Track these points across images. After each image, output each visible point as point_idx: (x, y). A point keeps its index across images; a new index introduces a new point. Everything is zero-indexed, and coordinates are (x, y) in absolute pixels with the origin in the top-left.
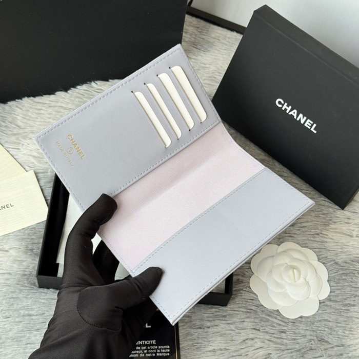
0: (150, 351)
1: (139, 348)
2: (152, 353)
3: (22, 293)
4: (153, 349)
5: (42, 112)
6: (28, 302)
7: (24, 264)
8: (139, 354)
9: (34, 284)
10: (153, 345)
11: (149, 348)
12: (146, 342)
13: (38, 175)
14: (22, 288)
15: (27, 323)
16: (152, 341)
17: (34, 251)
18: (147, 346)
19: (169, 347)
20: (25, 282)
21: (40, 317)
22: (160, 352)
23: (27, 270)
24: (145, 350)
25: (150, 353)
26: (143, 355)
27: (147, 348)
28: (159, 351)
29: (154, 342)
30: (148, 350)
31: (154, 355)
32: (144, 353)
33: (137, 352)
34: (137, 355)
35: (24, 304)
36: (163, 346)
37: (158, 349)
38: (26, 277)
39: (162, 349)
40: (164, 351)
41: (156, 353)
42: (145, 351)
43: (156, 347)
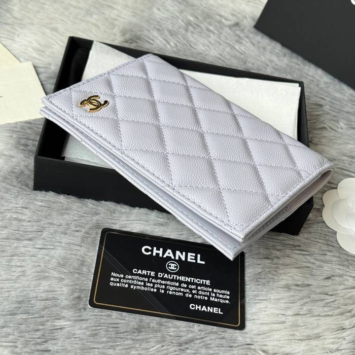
0: (200, 293)
1: (185, 286)
2: (203, 296)
3: (10, 193)
4: (205, 291)
5: (46, 6)
6: (17, 204)
7: (13, 160)
8: (184, 293)
9: (27, 186)
10: (206, 286)
11: (199, 288)
12: (196, 281)
13: (38, 69)
14: (8, 187)
15: (15, 229)
16: (204, 281)
17: (28, 147)
18: (197, 285)
19: (228, 293)
20: (14, 180)
21: (35, 224)
22: (215, 297)
23: (18, 168)
24: (194, 289)
25: (200, 295)
26: (190, 296)
27: (197, 287)
28: (214, 295)
29: (208, 282)
30: (198, 291)
31: (206, 298)
32: (191, 293)
33: (182, 290)
34: (181, 294)
35: (11, 205)
36: (220, 289)
37: (213, 292)
38: (14, 175)
39: (219, 294)
40: (221, 296)
41: (209, 297)
42: (194, 292)
43: (211, 290)
